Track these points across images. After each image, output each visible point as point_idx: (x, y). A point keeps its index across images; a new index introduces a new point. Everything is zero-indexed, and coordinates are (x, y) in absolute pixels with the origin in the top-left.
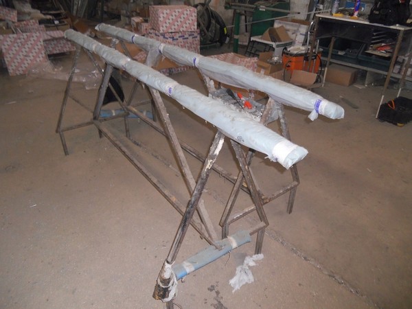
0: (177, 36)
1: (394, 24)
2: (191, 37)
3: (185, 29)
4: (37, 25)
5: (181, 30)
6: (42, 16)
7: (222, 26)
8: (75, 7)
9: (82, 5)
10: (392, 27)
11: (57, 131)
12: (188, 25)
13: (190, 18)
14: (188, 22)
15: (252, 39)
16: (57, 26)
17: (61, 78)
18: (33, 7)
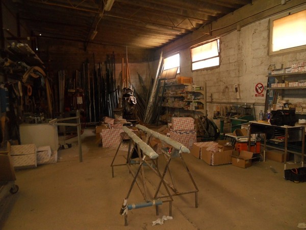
0: (183, 132)
1: (283, 125)
2: (191, 133)
3: (187, 129)
4: (122, 126)
5: (185, 129)
6: (126, 122)
7: (216, 128)
8: (146, 118)
9: (149, 118)
10: (282, 127)
11: (111, 166)
12: (189, 127)
13: (190, 123)
14: (189, 125)
15: (226, 135)
16: (131, 127)
17: (124, 150)
18: (123, 118)
